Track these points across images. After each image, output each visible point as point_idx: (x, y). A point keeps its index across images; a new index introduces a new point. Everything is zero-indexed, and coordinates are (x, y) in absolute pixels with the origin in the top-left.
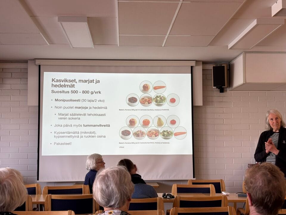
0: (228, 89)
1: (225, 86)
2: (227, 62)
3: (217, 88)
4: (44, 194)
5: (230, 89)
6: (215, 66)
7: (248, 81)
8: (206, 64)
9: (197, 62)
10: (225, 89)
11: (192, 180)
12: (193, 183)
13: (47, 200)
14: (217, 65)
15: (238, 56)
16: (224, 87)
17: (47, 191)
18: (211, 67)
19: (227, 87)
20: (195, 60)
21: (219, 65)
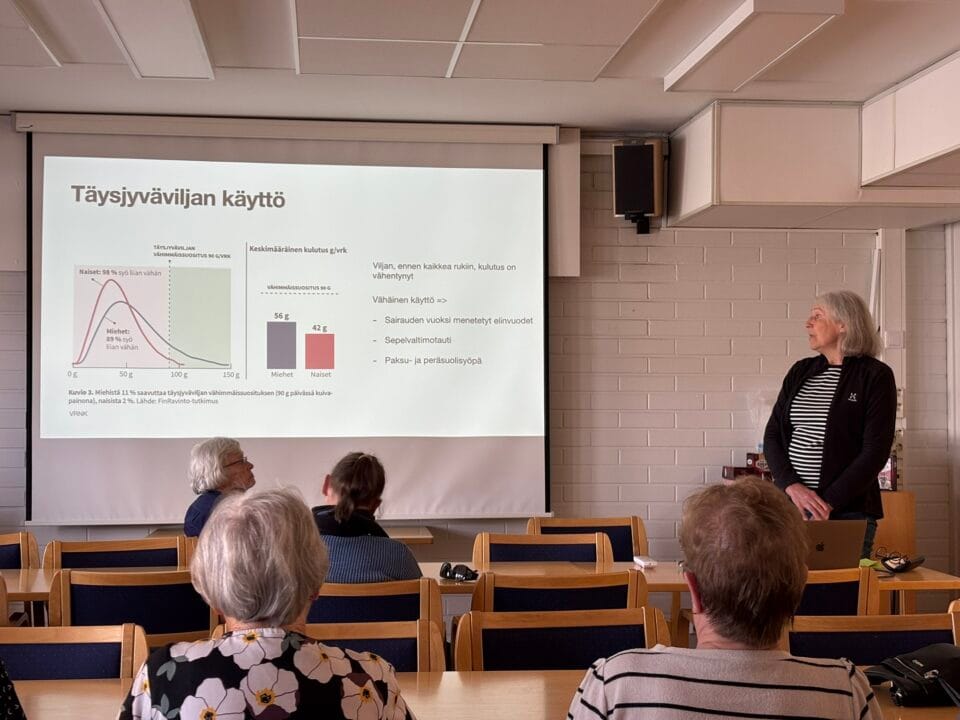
0: (663, 222)
1: (653, 212)
2: (663, 132)
3: (626, 218)
4: (49, 567)
5: (671, 221)
6: (621, 144)
7: (727, 198)
8: (593, 137)
9: (564, 129)
10: (654, 223)
11: (542, 519)
12: (545, 530)
13: (56, 587)
14: (630, 142)
15: (698, 113)
16: (652, 215)
17: (58, 559)
18: (608, 148)
19: (662, 216)
20: (558, 125)
21: (634, 143)
